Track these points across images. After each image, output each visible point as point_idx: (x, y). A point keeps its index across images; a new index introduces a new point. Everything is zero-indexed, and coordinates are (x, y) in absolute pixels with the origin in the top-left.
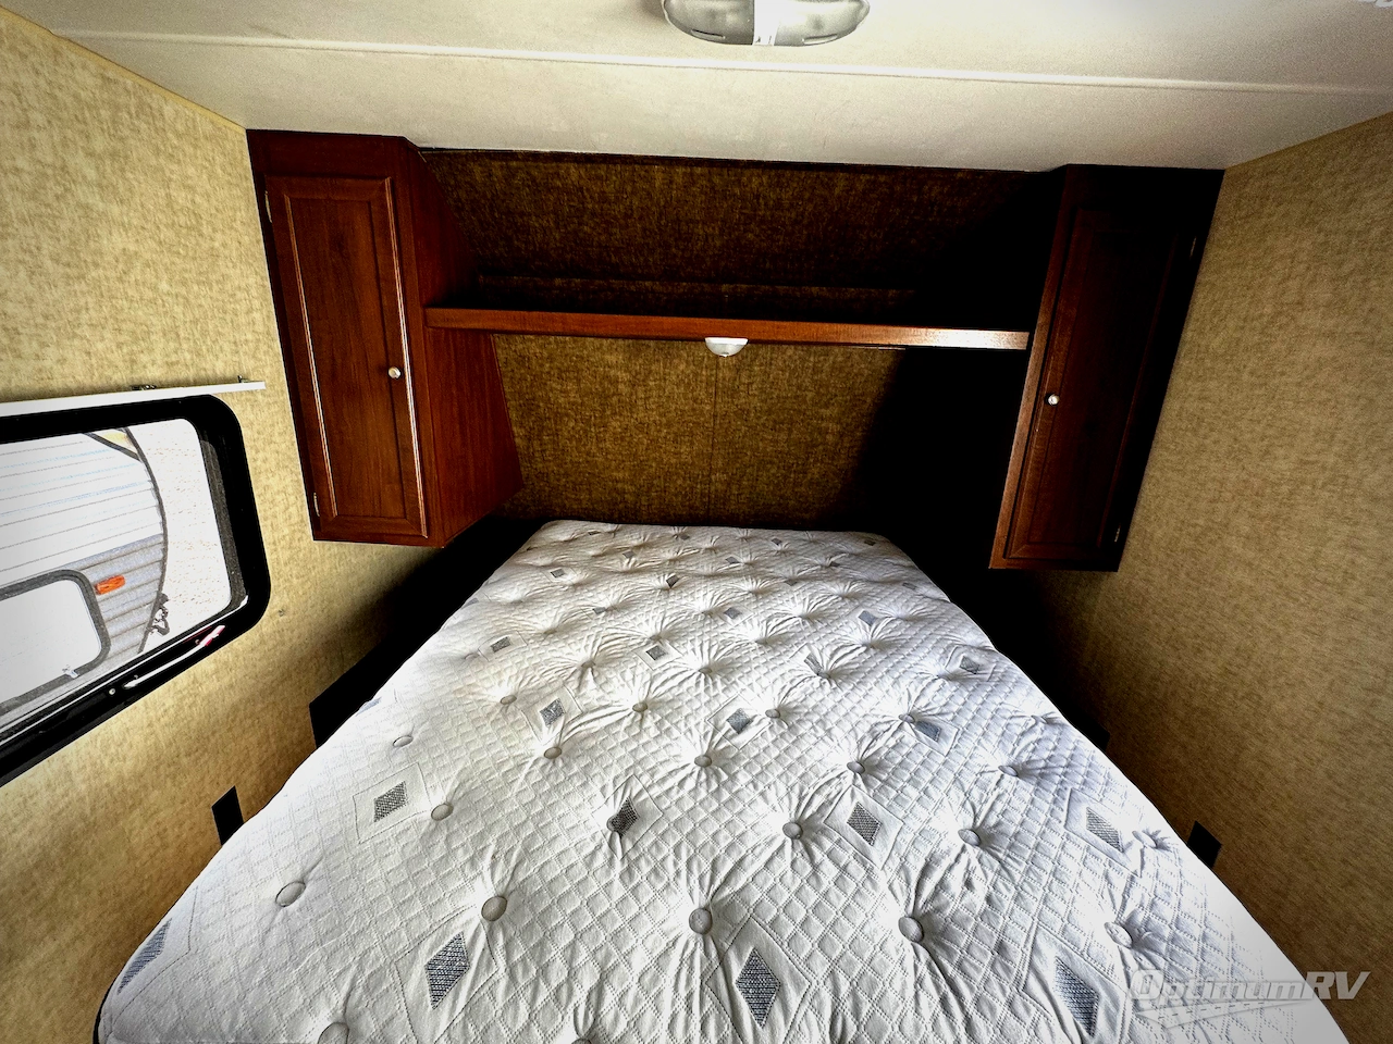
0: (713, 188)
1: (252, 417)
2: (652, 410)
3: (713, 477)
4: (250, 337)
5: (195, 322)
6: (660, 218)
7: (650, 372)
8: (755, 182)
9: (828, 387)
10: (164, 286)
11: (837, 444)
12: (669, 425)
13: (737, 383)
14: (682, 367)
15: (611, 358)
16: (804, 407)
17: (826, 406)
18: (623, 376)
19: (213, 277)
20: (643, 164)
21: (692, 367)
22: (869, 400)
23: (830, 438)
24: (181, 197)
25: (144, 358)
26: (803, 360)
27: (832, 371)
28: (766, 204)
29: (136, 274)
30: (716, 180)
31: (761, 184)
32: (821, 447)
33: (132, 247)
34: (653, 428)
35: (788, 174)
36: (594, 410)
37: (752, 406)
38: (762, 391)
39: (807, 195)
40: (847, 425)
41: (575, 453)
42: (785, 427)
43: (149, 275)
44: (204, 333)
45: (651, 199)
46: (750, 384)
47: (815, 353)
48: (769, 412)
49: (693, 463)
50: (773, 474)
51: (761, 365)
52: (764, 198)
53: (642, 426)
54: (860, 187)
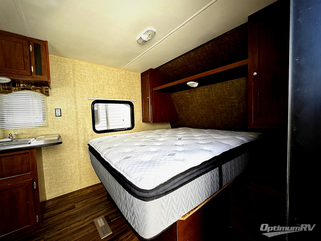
0: (187, 58)
1: (136, 105)
2: (196, 103)
3: (211, 117)
4: (137, 96)
5: (130, 94)
6: (183, 67)
7: (193, 95)
8: (193, 54)
9: (231, 91)
10: (128, 90)
11: (239, 106)
12: (199, 106)
13: (210, 94)
14: (198, 93)
15: (187, 94)
16: (226, 97)
17: (232, 96)
18: (189, 97)
19: (134, 89)
20: (176, 59)
21: (200, 93)
22: (243, 92)
23: (236, 104)
24: (131, 81)
25: (124, 97)
26: (222, 86)
27: (230, 87)
28: (197, 57)
29: (125, 89)
30: (187, 57)
31: (194, 54)
32: (235, 107)
33: (125, 86)
34: (196, 107)
35: (196, 50)
36: (186, 104)
37: (214, 99)
38: (215, 95)
39: (202, 52)
40: (240, 100)
41: (186, 114)
42: (223, 103)
43: (126, 89)
44: (131, 95)
45: (180, 64)
46: (212, 94)
47: (224, 83)
48: (218, 100)
49: (206, 114)
50: (225, 116)
51: (213, 89)
52: (196, 56)
53: (195, 106)
54: (211, 46)
